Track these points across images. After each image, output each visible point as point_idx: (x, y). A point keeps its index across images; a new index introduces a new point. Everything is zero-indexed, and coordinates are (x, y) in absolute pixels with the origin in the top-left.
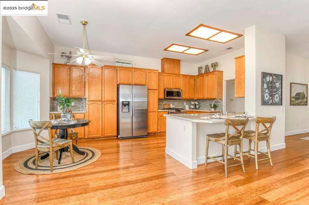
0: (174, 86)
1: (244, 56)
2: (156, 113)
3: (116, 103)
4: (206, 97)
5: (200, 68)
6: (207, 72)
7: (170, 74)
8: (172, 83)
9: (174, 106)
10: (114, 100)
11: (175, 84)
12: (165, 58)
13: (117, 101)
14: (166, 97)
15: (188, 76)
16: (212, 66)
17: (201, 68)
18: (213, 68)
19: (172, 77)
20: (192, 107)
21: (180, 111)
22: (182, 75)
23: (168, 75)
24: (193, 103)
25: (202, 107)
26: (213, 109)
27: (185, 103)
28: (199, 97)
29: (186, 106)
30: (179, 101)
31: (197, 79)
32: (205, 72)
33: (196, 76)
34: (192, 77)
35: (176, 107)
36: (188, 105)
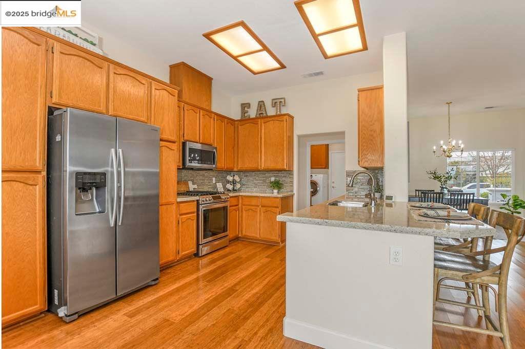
0: (201, 138)
1: (380, 88)
2: (174, 207)
3: (41, 178)
4: (263, 166)
5: (245, 106)
6: (262, 116)
7: (194, 106)
8: (198, 129)
9: (195, 186)
10: (35, 169)
11: (203, 131)
12: (183, 64)
13: (44, 173)
14: (188, 164)
15: (225, 117)
16: (274, 104)
17: (248, 105)
18: (275, 108)
19: (198, 114)
20: (230, 187)
21: (220, 198)
22: (216, 114)
23: (190, 107)
24: (230, 178)
25: (247, 188)
26: (276, 191)
27: (214, 179)
28: (246, 166)
29: (218, 186)
30: (204, 173)
31: (240, 127)
32: (258, 115)
33: (237, 121)
34: (231, 121)
35: (199, 187)
36: (221, 184)
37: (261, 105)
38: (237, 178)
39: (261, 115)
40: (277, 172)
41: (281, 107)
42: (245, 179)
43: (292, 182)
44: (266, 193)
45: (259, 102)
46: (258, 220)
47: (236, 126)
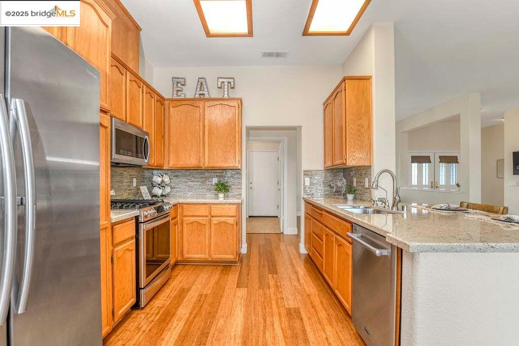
1: (368, 79)
5: (178, 82)
6: (203, 98)
14: (113, 156)
15: (155, 91)
16: (220, 84)
17: (182, 80)
18: (221, 90)
20: (158, 191)
24: (157, 179)
26: (221, 195)
27: (135, 180)
28: (182, 163)
29: (143, 191)
30: (122, 172)
31: (171, 109)
32: (197, 96)
33: (168, 100)
34: (161, 100)
35: (118, 193)
36: (145, 187)
37: (201, 83)
38: (166, 179)
39: (202, 96)
40: (221, 171)
41: (230, 89)
42: (175, 180)
43: (240, 184)
44: (206, 199)
45: (199, 78)
46: (207, 235)
47: (166, 107)
